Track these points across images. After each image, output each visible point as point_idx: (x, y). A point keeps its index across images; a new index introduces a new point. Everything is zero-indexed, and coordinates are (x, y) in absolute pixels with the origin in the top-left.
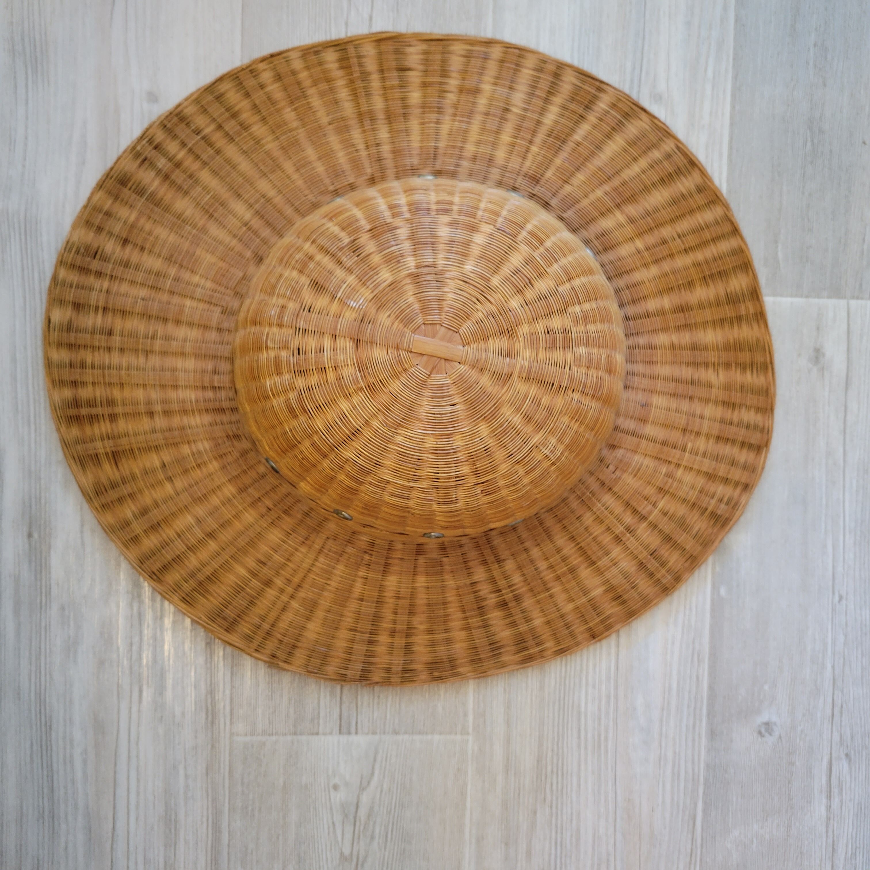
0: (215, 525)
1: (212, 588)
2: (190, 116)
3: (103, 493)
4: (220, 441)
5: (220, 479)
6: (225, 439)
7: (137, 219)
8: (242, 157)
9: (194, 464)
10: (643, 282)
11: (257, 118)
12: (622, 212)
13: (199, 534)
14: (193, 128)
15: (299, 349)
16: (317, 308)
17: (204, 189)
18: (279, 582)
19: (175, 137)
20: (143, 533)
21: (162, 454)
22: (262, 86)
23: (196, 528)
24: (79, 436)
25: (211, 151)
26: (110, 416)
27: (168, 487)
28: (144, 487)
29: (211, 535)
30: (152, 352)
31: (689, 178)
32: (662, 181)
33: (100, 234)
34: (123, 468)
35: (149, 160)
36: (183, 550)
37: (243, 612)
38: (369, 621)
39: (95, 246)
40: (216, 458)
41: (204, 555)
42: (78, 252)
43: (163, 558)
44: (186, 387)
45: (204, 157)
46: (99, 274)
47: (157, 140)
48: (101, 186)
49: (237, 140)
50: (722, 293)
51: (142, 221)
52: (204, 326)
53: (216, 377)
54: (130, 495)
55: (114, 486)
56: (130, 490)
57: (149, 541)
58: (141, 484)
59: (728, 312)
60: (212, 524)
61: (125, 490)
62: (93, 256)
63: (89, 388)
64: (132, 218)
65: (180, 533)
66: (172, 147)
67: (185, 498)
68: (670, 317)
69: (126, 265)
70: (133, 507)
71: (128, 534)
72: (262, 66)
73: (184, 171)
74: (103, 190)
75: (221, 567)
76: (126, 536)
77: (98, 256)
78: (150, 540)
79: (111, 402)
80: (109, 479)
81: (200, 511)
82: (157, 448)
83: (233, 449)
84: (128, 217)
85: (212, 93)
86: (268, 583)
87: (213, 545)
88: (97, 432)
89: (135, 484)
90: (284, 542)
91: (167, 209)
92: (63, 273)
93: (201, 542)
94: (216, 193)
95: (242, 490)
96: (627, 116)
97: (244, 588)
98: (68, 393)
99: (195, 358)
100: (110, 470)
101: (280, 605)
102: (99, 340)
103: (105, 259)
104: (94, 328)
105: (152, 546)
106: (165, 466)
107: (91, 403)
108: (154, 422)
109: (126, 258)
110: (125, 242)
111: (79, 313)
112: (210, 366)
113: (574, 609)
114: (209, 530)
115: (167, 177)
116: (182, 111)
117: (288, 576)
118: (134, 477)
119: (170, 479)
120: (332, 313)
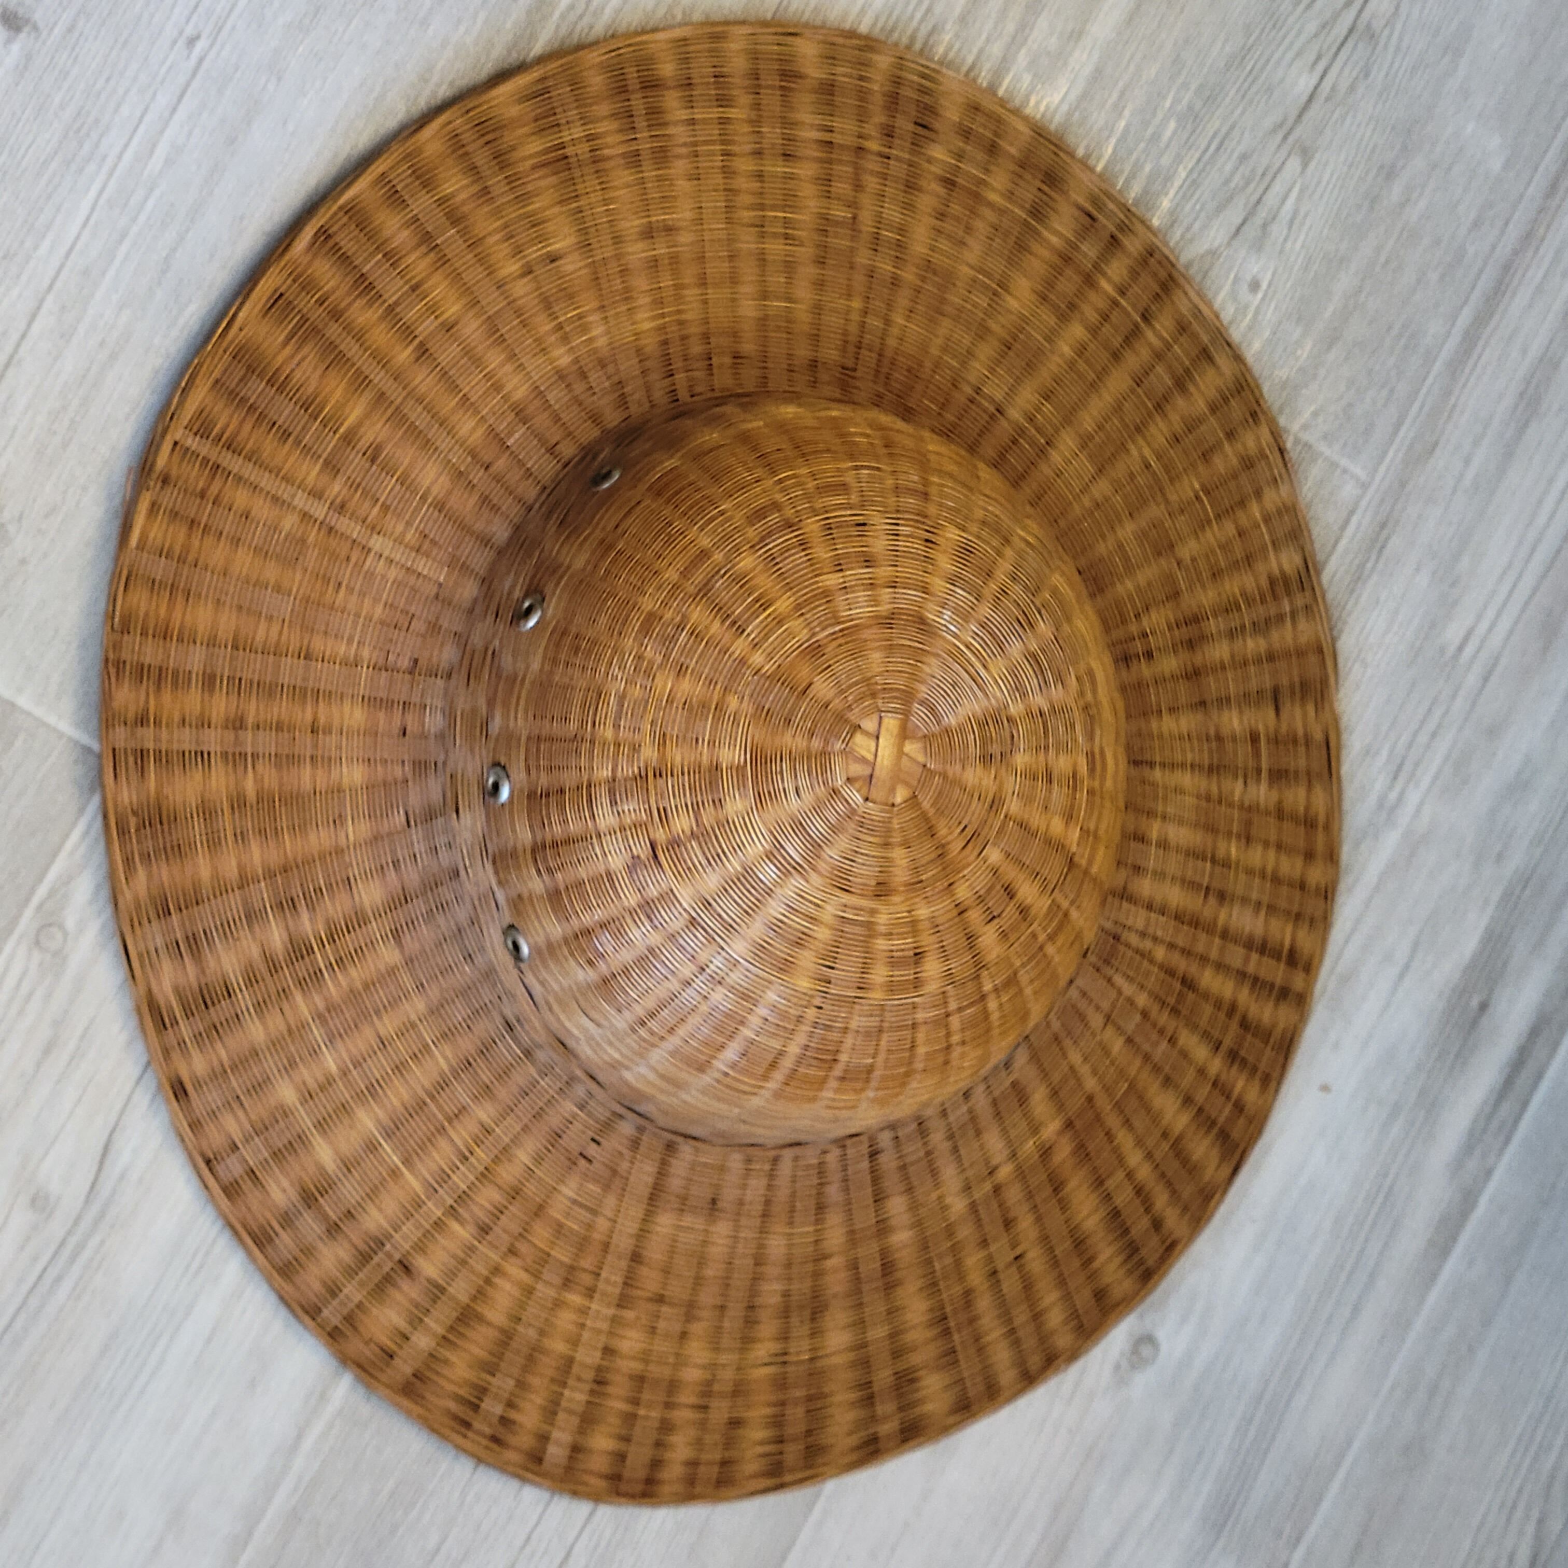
0: (444, 359)
1: (310, 351)
2: (1173, 303)
3: (483, 135)
4: (611, 369)
5: (538, 368)
6: (616, 379)
7: (991, 205)
8: (1111, 400)
9: (562, 319)
10: (937, 1186)
11: (1178, 427)
12: (1061, 1133)
13: (426, 327)
14: (1153, 308)
15: (864, 524)
16: (933, 553)
17: (1053, 331)
18: (337, 488)
19: (1134, 274)
20: (410, 215)
21: (576, 256)
22: (1231, 435)
23: (436, 323)
24: (588, 89)
25: (1117, 341)
26: (637, 153)
27: (512, 268)
28: (506, 219)
29: (423, 352)
30: (762, 235)
31: (1122, 1272)
32: (1115, 1214)
33: (957, 133)
34: (539, 178)
35: (1092, 226)
36: (385, 296)
37: (262, 416)
38: (260, 674)
39: (936, 125)
40: (576, 361)
41: (381, 336)
42: (923, 91)
43: (365, 255)
44: (705, 302)
45: (1107, 329)
46: (889, 133)
47: (1126, 241)
48: (1040, 135)
49: (1139, 390)
50: (916, 1359)
51: (987, 213)
52: (817, 335)
53: (728, 360)
54: (485, 191)
55: (501, 159)
56: (496, 191)
57: (398, 226)
58: (512, 213)
59: (883, 1377)
60: (447, 354)
61: (497, 183)
62: (919, 121)
63: (683, 112)
64: (993, 197)
65: (421, 289)
66: (1117, 269)
67: (493, 302)
68: (874, 1247)
69: (911, 186)
70: (463, 196)
71: (407, 186)
72: (1264, 432)
73: (1080, 294)
74: (1033, 138)
75: (359, 372)
76: (402, 181)
77: (920, 130)
78: (400, 228)
79: (662, 156)
80: (513, 148)
81: (472, 328)
82: (585, 246)
83: (599, 395)
84: (994, 190)
85: (1213, 341)
86: (332, 467)
87: (404, 355)
88: (602, 127)
89: (509, 202)
90: (424, 498)
91: (1012, 262)
92: (883, 61)
93: (407, 333)
94: (1048, 354)
95: (520, 414)
96: (1224, 1136)
97: (316, 419)
98: (667, 69)
99: (759, 319)
100: (532, 151)
101: (285, 492)
102: (772, 134)
103: (916, 144)
104: (794, 124)
105: (387, 233)
106: (553, 261)
107: (655, 115)
108: (636, 240)
109: (923, 183)
110: (949, 183)
111: (816, 93)
112: (748, 347)
113: (282, 1106)
114: (433, 347)
115: (1067, 259)
116: (1178, 285)
117: (351, 505)
118: (523, 199)
119: (528, 271)
120: (929, 579)
